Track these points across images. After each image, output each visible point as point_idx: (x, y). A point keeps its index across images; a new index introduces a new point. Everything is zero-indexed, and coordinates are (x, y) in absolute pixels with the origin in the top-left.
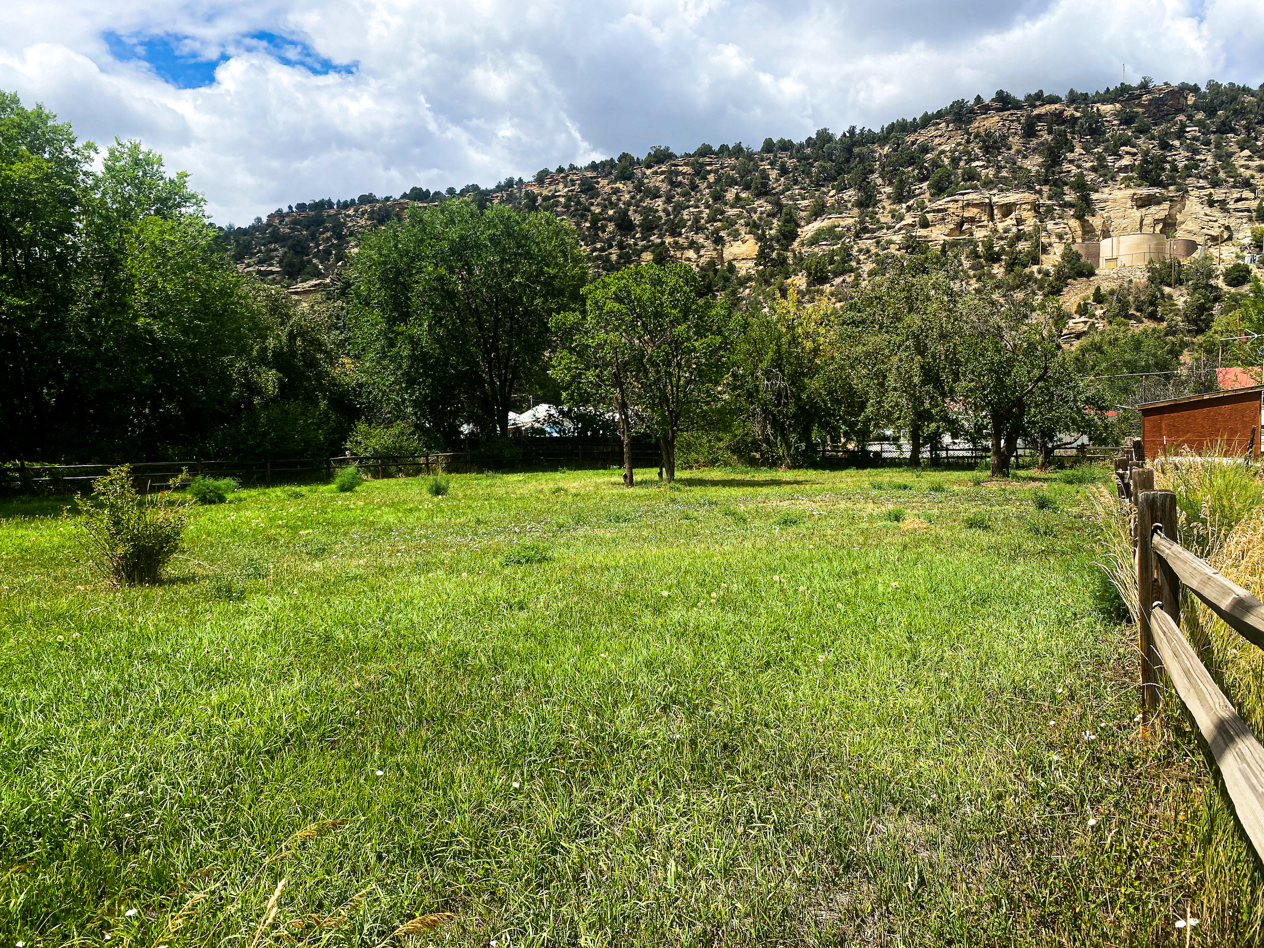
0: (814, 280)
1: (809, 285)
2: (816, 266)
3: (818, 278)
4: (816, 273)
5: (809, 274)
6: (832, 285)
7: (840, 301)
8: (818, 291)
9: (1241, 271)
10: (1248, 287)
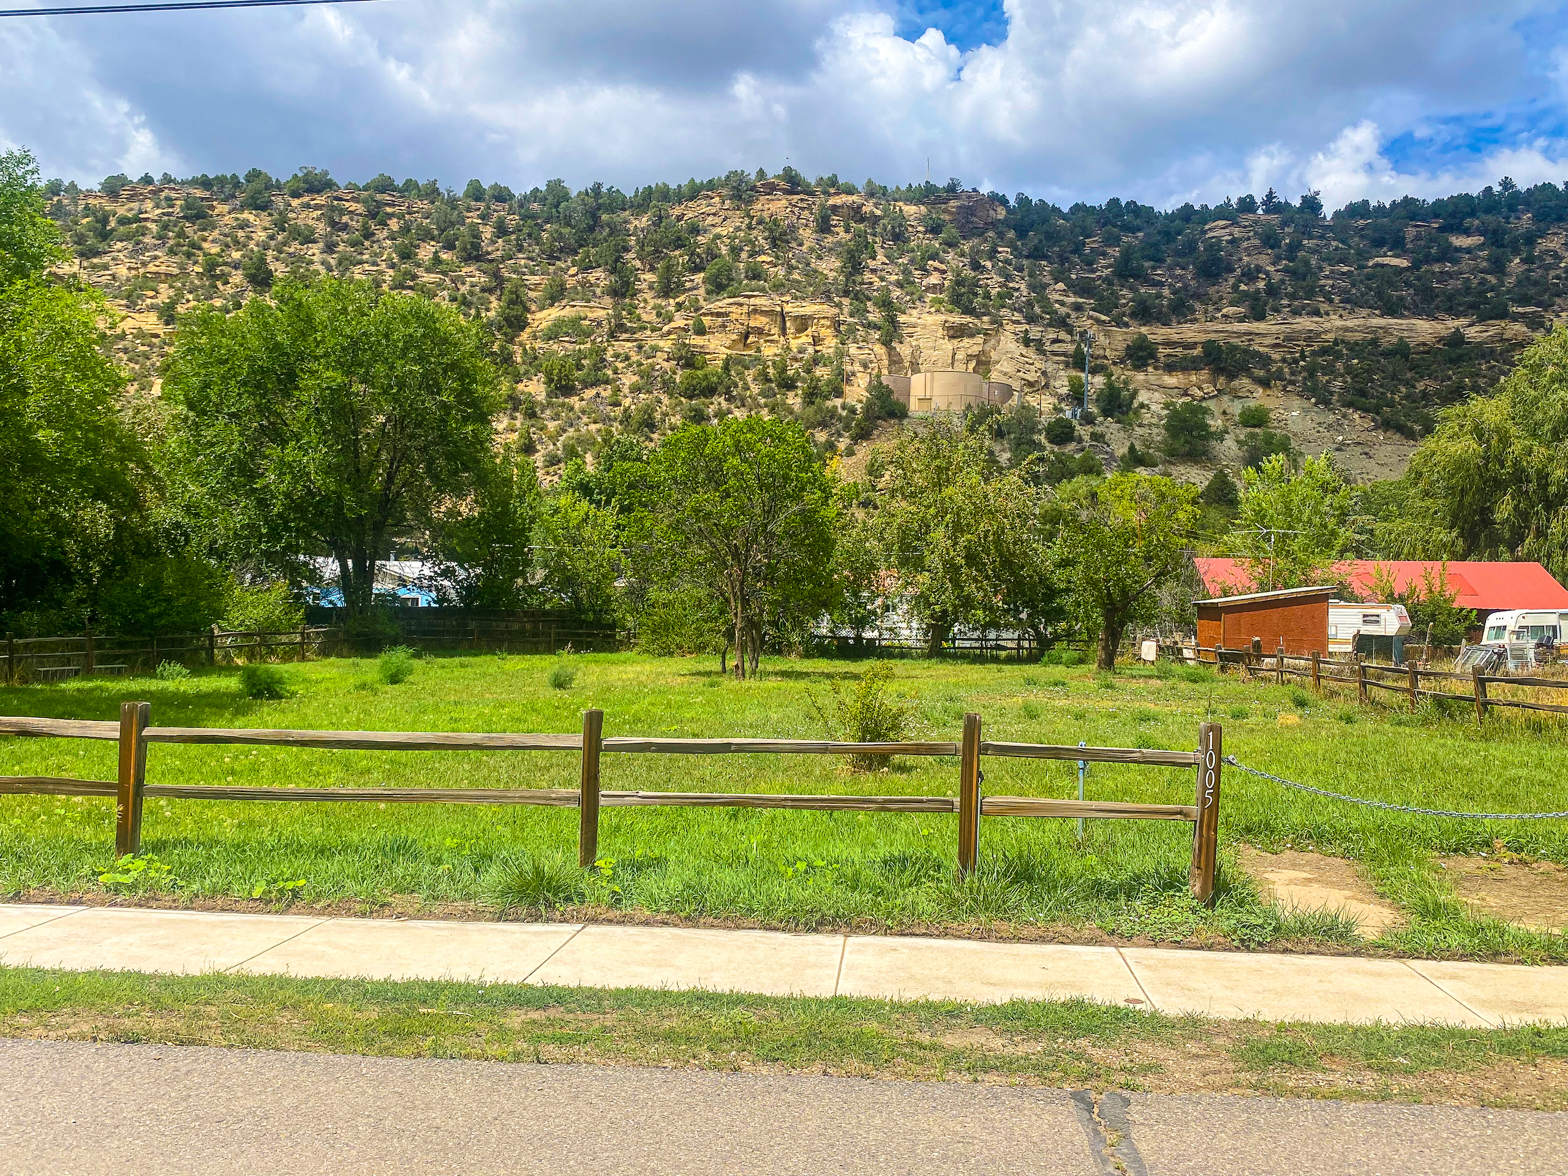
0: (557, 388)
1: (549, 395)
2: (560, 370)
3: (562, 387)
4: (560, 380)
5: (550, 381)
6: (582, 400)
7: (595, 422)
8: (563, 405)
9: (1065, 427)
10: (1072, 446)
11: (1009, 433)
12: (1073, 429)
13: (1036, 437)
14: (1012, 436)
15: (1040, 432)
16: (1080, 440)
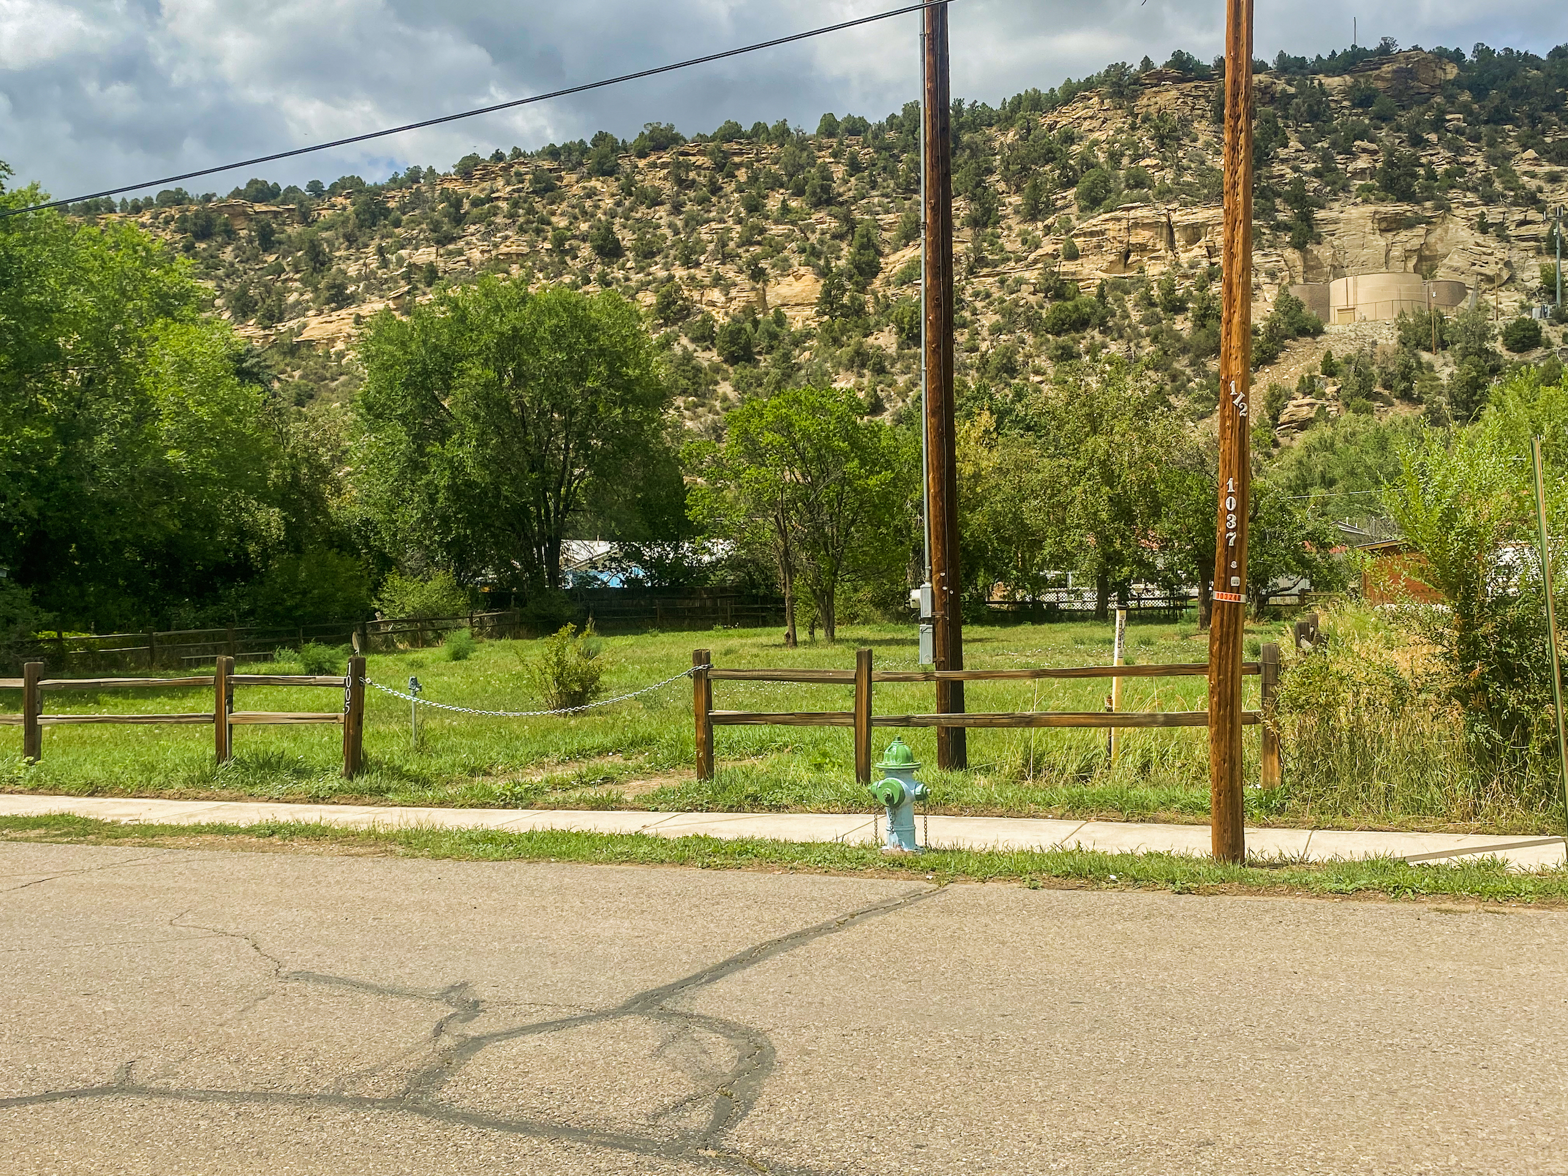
0: (909, 338)
1: (900, 347)
4: (911, 328)
5: (901, 330)
9: (1528, 329)
10: (1539, 352)
11: (1453, 344)
12: (1538, 331)
13: (1487, 345)
14: (1457, 347)
15: (1494, 338)
16: (1549, 344)
